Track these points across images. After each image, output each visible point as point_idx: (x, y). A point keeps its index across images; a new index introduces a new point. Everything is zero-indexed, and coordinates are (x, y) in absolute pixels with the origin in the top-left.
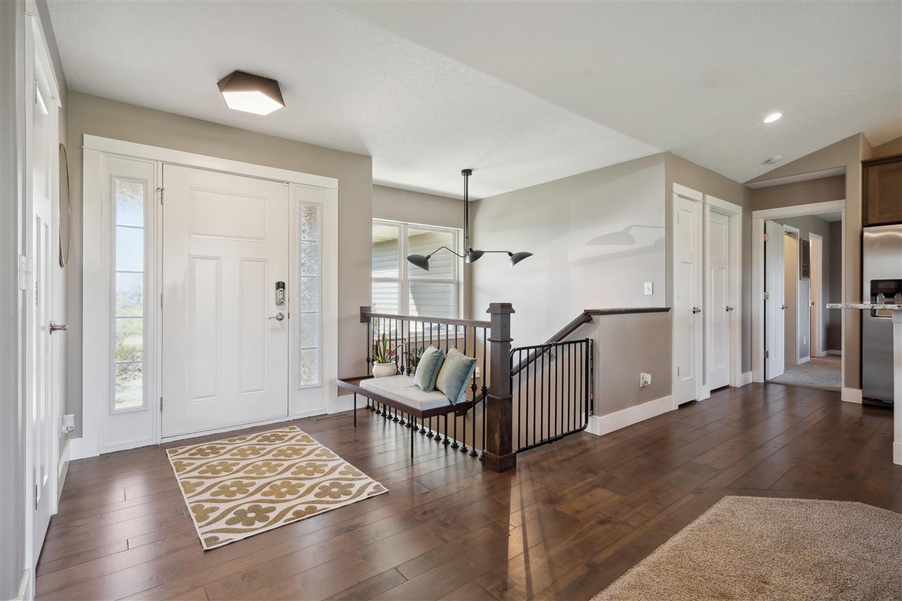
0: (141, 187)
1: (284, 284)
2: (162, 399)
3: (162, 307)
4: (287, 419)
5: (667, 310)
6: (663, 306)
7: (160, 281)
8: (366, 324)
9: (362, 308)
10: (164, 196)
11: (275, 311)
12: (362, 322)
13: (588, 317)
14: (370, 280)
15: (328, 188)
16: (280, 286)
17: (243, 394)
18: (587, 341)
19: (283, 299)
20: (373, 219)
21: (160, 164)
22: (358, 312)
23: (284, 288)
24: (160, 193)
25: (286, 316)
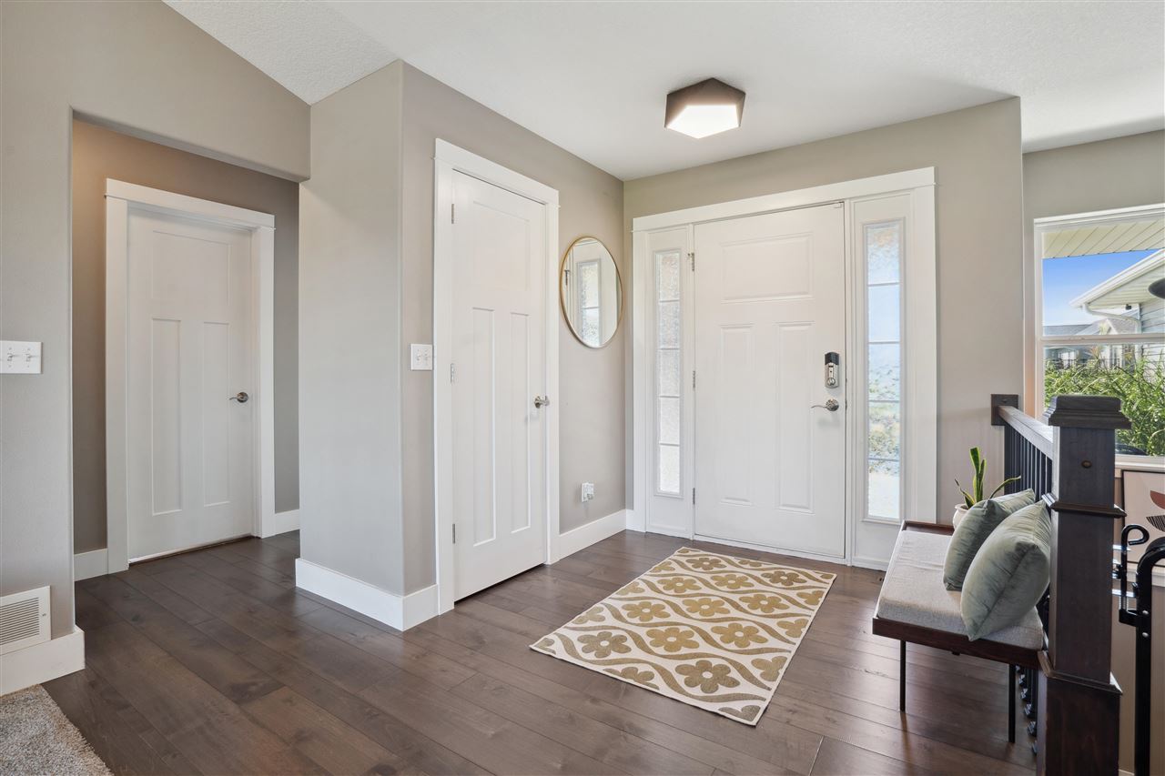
1: (837, 356)
3: (694, 387)
4: (842, 562)
7: (692, 358)
8: (1002, 429)
9: (995, 396)
11: (826, 396)
12: (994, 424)
15: (913, 189)
16: (831, 358)
17: (781, 508)
19: (838, 378)
20: (1036, 220)
21: (691, 226)
22: (986, 405)
23: (837, 363)
24: (691, 260)
25: (842, 405)
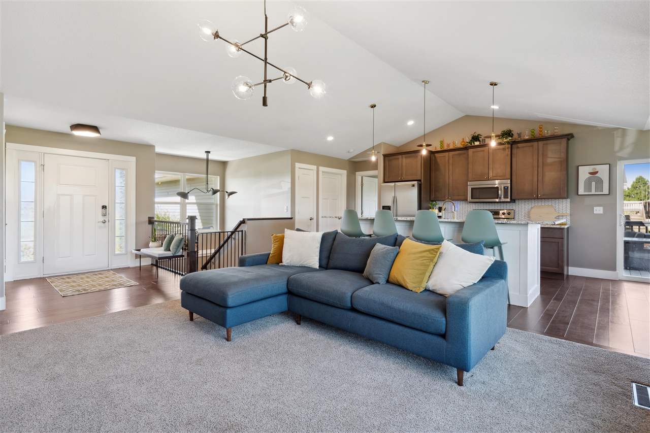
0: (33, 164)
1: (106, 206)
2: (43, 257)
3: (43, 217)
4: (108, 269)
5: (291, 218)
6: (290, 217)
7: (42, 206)
8: (151, 225)
9: (149, 218)
10: (45, 168)
11: (102, 219)
12: (149, 224)
13: (243, 222)
14: (154, 203)
15: (130, 161)
16: (104, 207)
17: (85, 256)
18: (242, 231)
19: (106, 213)
21: (43, 154)
22: (147, 219)
23: (106, 208)
24: (42, 167)
25: (107, 221)
